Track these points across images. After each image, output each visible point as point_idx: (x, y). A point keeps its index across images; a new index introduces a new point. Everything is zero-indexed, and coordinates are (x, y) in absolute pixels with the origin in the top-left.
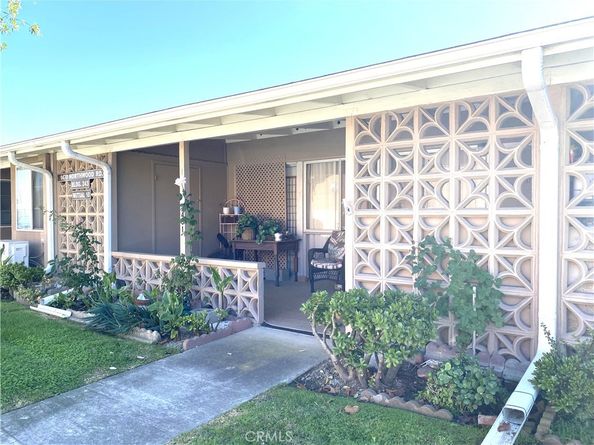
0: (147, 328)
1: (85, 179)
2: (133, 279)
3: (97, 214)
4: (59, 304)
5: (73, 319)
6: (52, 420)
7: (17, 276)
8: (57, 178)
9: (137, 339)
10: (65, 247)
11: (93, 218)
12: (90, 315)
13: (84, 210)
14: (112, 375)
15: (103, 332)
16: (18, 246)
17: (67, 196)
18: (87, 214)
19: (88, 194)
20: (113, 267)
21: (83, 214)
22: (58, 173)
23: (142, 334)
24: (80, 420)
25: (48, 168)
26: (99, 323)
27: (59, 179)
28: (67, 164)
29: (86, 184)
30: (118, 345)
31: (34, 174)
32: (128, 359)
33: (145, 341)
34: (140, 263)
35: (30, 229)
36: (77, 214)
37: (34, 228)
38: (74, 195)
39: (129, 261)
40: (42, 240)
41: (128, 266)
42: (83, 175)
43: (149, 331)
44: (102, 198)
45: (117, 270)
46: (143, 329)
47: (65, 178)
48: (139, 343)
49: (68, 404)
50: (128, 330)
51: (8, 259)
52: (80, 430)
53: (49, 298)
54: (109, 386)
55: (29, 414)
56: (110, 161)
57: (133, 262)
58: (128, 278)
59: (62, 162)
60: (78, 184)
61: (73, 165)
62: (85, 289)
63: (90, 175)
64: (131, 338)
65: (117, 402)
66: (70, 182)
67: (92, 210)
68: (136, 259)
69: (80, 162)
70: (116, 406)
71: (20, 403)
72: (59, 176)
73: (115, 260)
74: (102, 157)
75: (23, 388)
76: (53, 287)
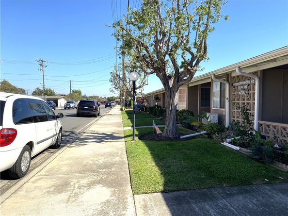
0: (283, 163)
1: (245, 85)
2: (271, 136)
3: (251, 102)
4: (233, 143)
5: (241, 151)
6: (241, 197)
7: (215, 129)
8: (231, 85)
9: (277, 168)
10: (234, 117)
11: (248, 104)
12: (249, 151)
13: (244, 100)
14: (266, 183)
15: (257, 160)
16: (214, 115)
17: (236, 93)
18: (246, 102)
19: (247, 92)
20: (259, 128)
21: (243, 102)
22: (232, 83)
23: (280, 166)
24: (255, 202)
25: (228, 81)
26: (255, 156)
27: (232, 85)
28: (236, 78)
29: (246, 87)
30: (267, 168)
31: (221, 83)
32: (274, 177)
33: (282, 170)
34: (275, 127)
35: (219, 109)
36: (240, 102)
37: (220, 108)
38: (240, 93)
39: (268, 126)
40: (224, 113)
41: (267, 129)
42: (244, 83)
43: (284, 165)
44: (254, 94)
45: (261, 130)
46: (280, 163)
47: (235, 85)
48: (278, 170)
49: (247, 192)
50: (272, 162)
51: (210, 121)
52: (255, 206)
53: (229, 140)
54: (266, 189)
55: (229, 191)
56: (259, 74)
57: (271, 127)
58: (268, 135)
59: (234, 77)
60: (242, 87)
61: (239, 78)
62: (245, 137)
63: (248, 82)
64: (273, 166)
65: (273, 198)
66: (237, 87)
67: (248, 99)
68: (272, 125)
69: (243, 76)
70: (272, 200)
71: (225, 185)
72: (232, 84)
73: (260, 125)
74: (255, 73)
75: (225, 179)
76: (230, 135)
